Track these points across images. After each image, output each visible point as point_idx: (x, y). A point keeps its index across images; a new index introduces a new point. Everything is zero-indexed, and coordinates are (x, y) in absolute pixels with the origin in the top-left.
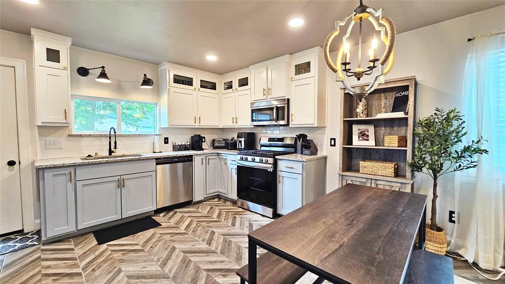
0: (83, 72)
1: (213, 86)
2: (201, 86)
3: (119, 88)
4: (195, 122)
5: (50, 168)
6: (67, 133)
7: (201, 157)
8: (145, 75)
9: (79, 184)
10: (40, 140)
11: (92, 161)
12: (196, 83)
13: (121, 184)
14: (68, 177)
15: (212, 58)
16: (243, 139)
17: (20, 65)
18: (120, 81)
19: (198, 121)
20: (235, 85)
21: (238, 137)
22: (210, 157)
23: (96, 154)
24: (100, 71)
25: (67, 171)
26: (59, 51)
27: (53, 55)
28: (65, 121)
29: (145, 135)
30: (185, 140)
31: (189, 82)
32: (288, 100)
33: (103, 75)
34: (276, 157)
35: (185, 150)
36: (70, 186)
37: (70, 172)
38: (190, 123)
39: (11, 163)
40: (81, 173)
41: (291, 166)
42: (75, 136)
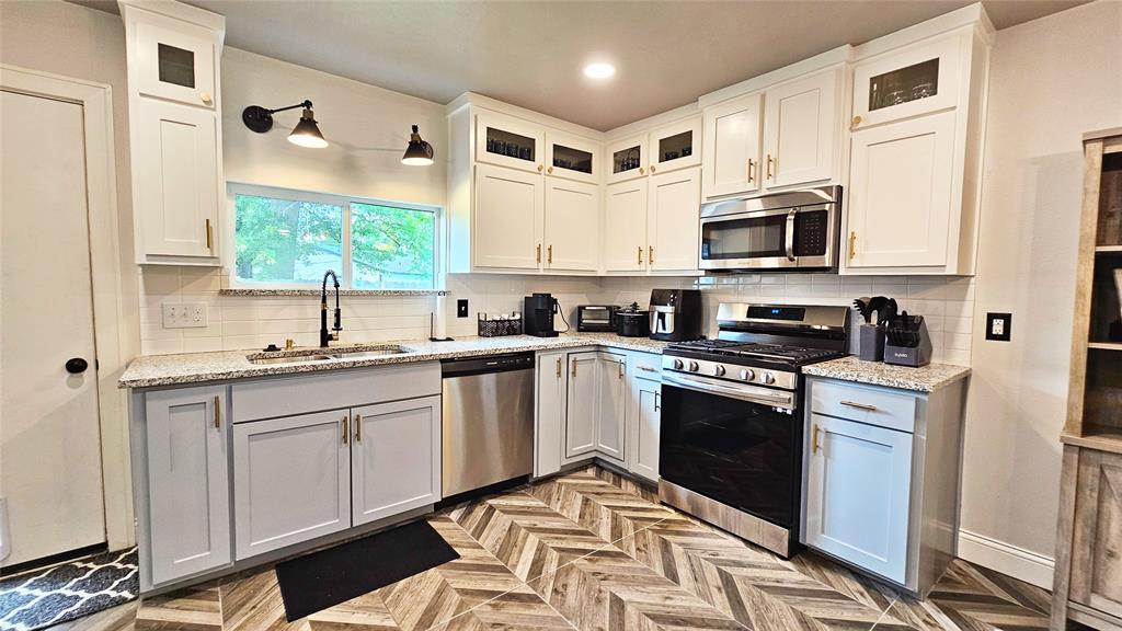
0: (258, 119)
1: (583, 163)
2: (555, 163)
3: (347, 165)
4: (539, 260)
5: (161, 387)
6: (216, 286)
7: (557, 357)
8: (415, 128)
9: (240, 433)
10: (149, 303)
11: (276, 366)
12: (544, 154)
13: (350, 433)
14: (210, 411)
15: (600, 71)
16: (668, 310)
17: (98, 98)
18: (349, 147)
19: (545, 255)
20: (650, 154)
21: (654, 302)
22: (579, 357)
23: (289, 343)
24: (299, 113)
25: (206, 396)
26: (192, 54)
27: (176, 65)
28: (207, 253)
29: (411, 294)
30: (508, 306)
31: (521, 149)
32: (840, 188)
33: (308, 124)
34: (806, 369)
35: (509, 334)
36: (217, 439)
37: (217, 398)
38: (526, 262)
39: (76, 366)
40: (246, 402)
41: (867, 404)
42: (236, 293)
